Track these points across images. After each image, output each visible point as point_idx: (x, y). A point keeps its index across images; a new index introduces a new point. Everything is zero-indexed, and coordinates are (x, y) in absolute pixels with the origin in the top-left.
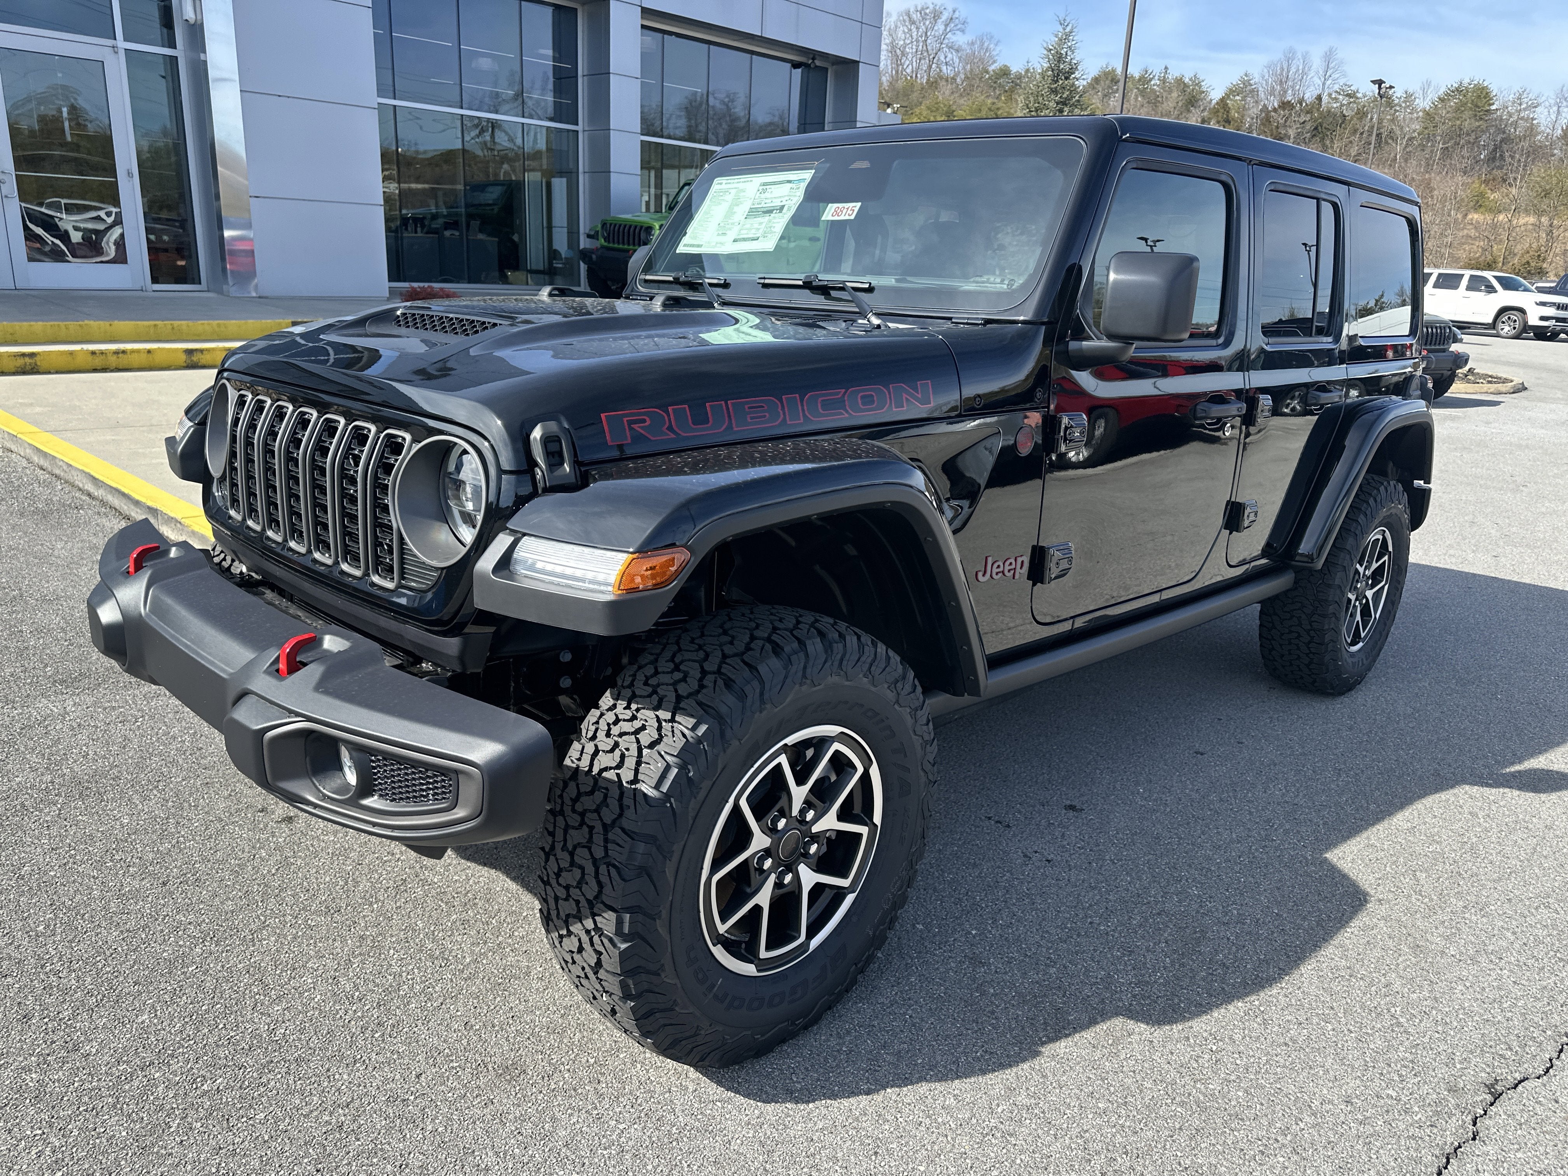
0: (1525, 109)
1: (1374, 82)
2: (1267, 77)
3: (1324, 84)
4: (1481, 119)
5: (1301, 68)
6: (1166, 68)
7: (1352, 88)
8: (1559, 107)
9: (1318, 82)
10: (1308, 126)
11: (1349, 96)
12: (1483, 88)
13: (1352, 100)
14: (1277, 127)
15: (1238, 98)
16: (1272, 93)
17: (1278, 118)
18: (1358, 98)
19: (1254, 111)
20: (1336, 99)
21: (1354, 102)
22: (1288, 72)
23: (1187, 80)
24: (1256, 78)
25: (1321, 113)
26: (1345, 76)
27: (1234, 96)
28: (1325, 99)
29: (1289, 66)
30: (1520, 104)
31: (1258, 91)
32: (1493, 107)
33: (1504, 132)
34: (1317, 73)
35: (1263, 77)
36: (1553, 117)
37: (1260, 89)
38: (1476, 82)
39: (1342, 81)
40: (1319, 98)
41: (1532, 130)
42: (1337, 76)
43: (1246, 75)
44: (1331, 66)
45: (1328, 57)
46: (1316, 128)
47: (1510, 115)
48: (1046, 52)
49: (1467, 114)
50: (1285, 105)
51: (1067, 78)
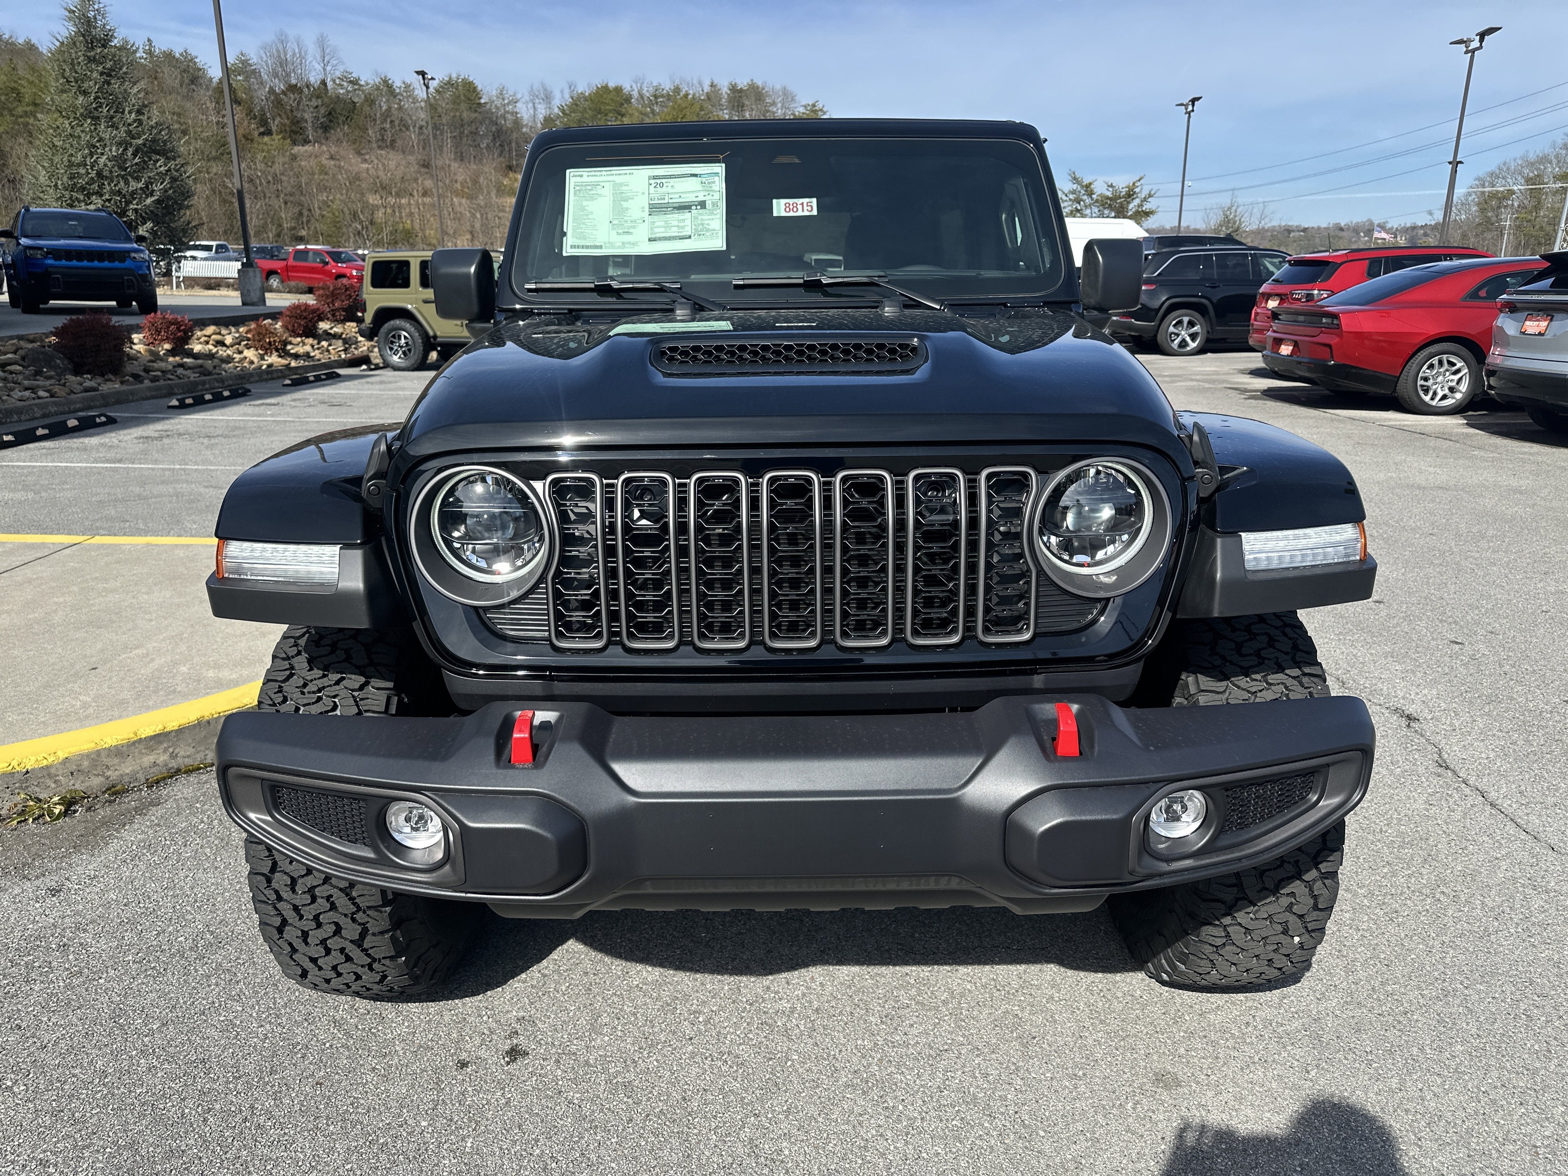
0: (508, 104)
1: (418, 73)
2: (265, 59)
3: (324, 69)
4: (476, 111)
5: (297, 51)
6: (149, 40)
7: (353, 75)
8: (534, 104)
9: (319, 67)
10: (322, 111)
11: (351, 82)
12: (470, 83)
13: (356, 87)
14: (292, 111)
15: (240, 78)
16: (276, 75)
17: (290, 100)
18: (361, 86)
19: (263, 93)
20: (340, 85)
21: (359, 89)
22: (286, 55)
23: (177, 55)
24: (254, 59)
25: (330, 97)
26: (342, 63)
27: (236, 76)
28: (330, 84)
29: (284, 48)
30: (503, 99)
31: (260, 72)
32: (482, 101)
33: (497, 124)
34: (315, 57)
35: (262, 58)
36: (532, 112)
37: (262, 70)
38: (462, 77)
39: (341, 68)
40: (324, 83)
41: (517, 123)
42: (335, 62)
43: (242, 54)
44: (328, 51)
45: (322, 43)
46: (330, 113)
47: (497, 108)
48: (67, 14)
49: (463, 106)
50: (293, 88)
51: (104, 46)
